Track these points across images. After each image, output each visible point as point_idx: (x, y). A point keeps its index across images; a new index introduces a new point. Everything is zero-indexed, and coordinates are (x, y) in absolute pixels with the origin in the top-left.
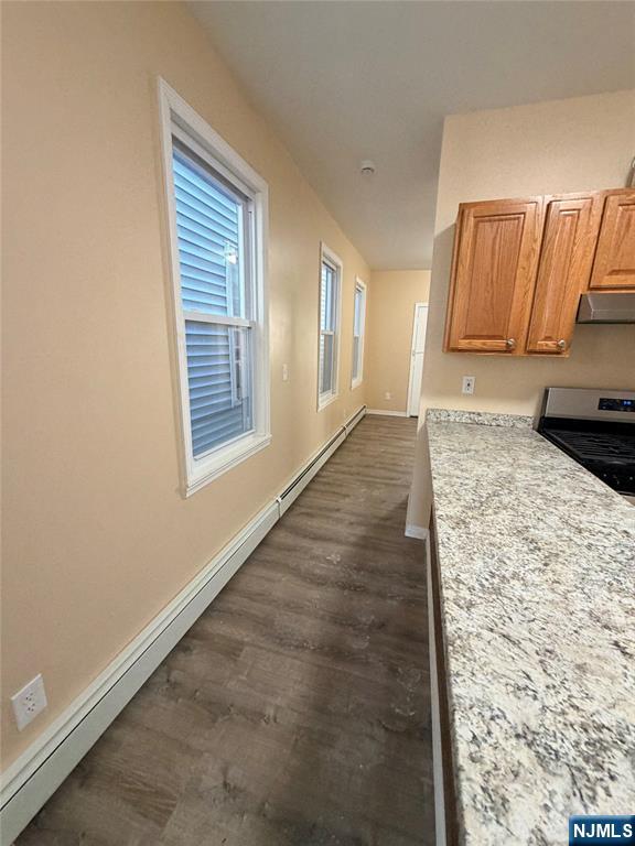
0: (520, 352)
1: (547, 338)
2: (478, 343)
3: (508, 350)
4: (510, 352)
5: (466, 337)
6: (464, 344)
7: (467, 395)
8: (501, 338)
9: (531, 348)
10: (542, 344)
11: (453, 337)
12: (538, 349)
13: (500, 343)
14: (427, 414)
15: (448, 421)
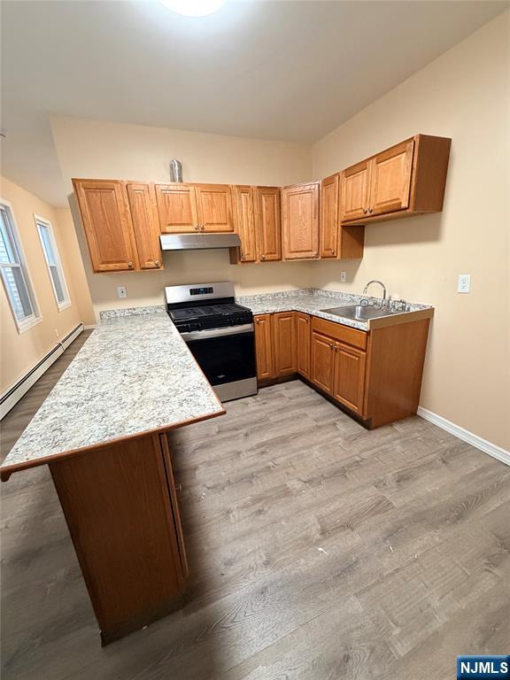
0: (138, 269)
1: (150, 260)
2: (112, 266)
3: (131, 269)
4: (133, 269)
5: (103, 263)
6: (103, 267)
7: (124, 299)
8: (124, 262)
9: (142, 266)
10: (147, 264)
11: (95, 265)
12: (147, 266)
13: (125, 265)
14: (101, 315)
15: (117, 317)
